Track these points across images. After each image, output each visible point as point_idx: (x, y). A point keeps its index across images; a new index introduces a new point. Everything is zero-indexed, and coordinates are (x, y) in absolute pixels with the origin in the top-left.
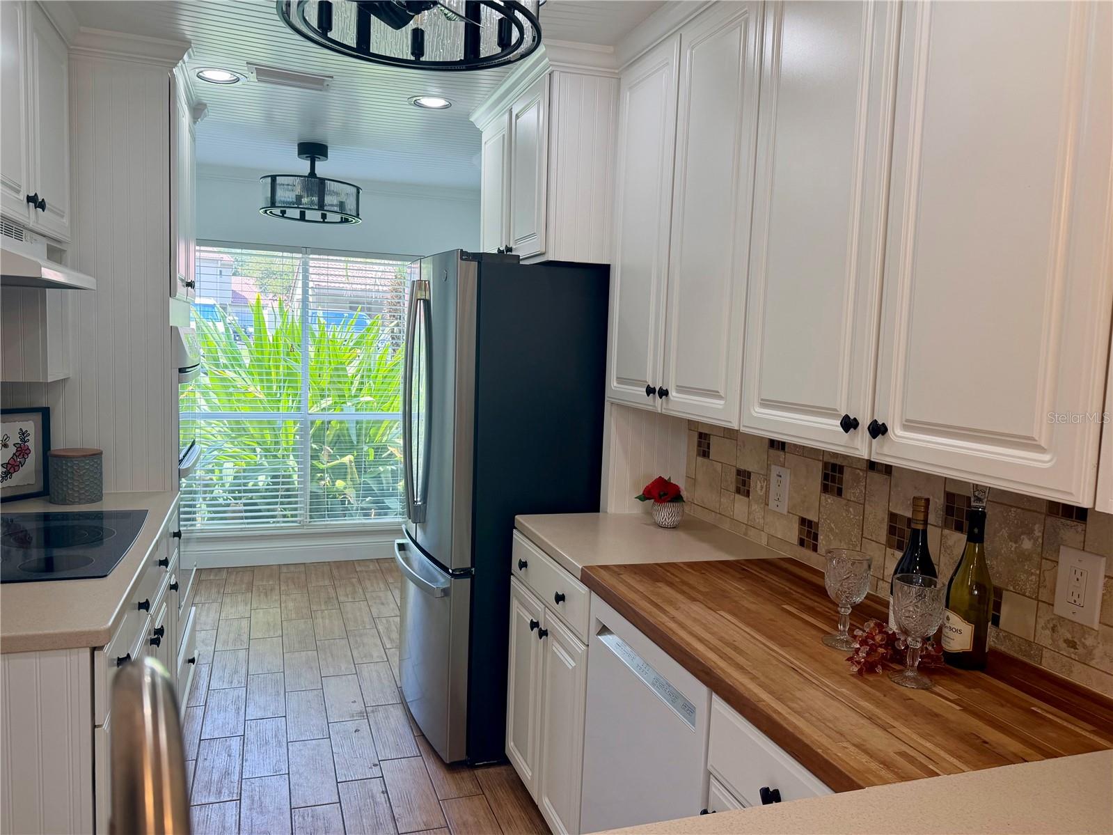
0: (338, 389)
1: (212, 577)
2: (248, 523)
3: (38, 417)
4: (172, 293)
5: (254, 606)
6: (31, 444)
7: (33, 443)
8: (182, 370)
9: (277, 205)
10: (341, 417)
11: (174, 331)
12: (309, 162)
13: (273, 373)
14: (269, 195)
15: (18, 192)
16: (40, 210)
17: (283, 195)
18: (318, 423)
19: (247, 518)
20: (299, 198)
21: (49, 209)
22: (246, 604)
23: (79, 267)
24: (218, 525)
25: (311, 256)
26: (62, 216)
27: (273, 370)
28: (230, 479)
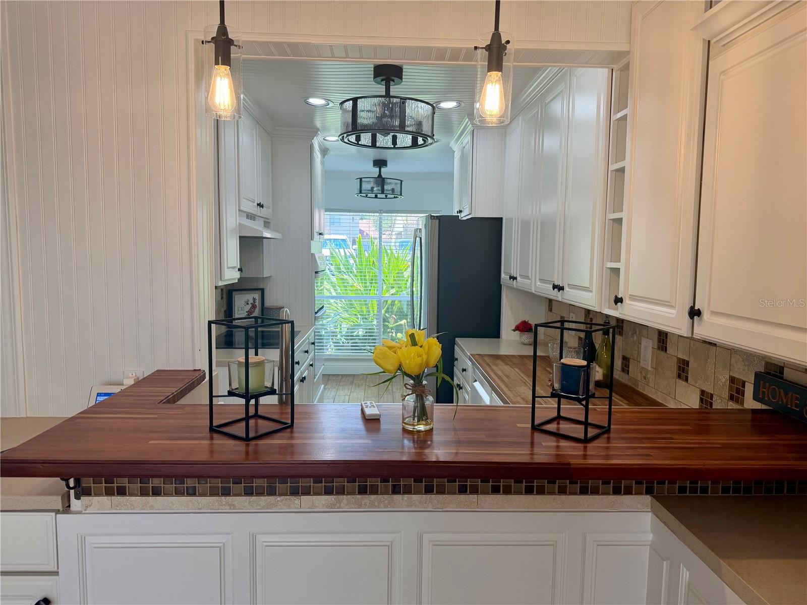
0: (398, 284)
1: (334, 378)
2: (353, 353)
3: (260, 292)
4: (312, 239)
5: (352, 391)
6: (257, 304)
7: (258, 303)
8: (316, 272)
9: (363, 192)
10: (400, 299)
11: (313, 255)
12: (378, 169)
13: (367, 276)
14: (359, 187)
15: (254, 202)
16: (261, 208)
17: (366, 186)
18: (389, 302)
19: (352, 350)
20: (372, 188)
21: (265, 207)
22: (349, 390)
23: (275, 230)
24: (339, 353)
25: (384, 214)
26: (269, 208)
27: (367, 274)
28: (346, 329)
